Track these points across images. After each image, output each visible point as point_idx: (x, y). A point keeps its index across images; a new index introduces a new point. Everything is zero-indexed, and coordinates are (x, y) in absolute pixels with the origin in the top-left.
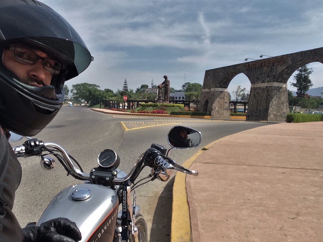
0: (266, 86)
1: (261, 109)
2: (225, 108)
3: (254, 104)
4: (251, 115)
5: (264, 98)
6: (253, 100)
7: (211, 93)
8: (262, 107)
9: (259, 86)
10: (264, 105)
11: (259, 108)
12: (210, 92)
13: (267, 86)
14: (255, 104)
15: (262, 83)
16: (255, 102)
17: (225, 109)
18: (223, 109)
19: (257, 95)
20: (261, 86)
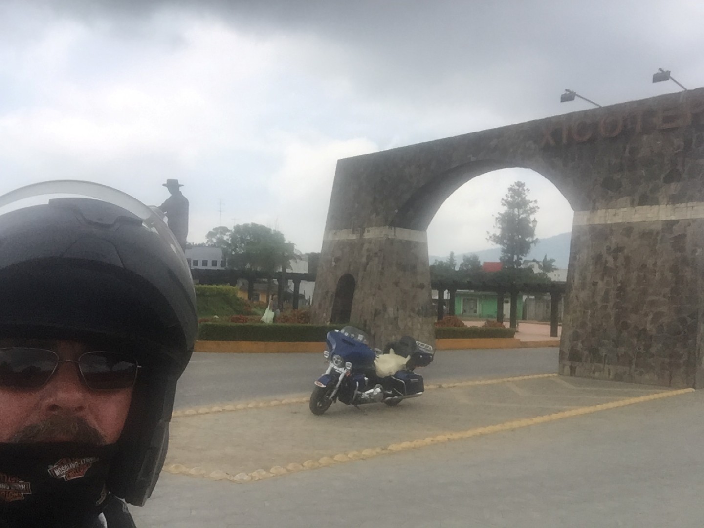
0: (664, 218)
1: (649, 327)
2: (416, 309)
3: (598, 299)
4: (586, 353)
5: (658, 276)
6: (595, 284)
7: (366, 246)
8: (650, 317)
9: (620, 221)
10: (664, 309)
11: (633, 319)
12: (362, 245)
13: (673, 218)
14: (606, 299)
15: (637, 208)
16: (607, 293)
17: (419, 313)
18: (413, 310)
19: (615, 259)
20: (635, 221)
